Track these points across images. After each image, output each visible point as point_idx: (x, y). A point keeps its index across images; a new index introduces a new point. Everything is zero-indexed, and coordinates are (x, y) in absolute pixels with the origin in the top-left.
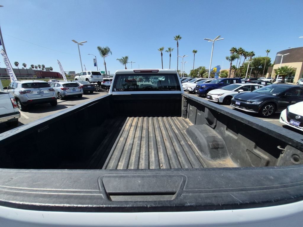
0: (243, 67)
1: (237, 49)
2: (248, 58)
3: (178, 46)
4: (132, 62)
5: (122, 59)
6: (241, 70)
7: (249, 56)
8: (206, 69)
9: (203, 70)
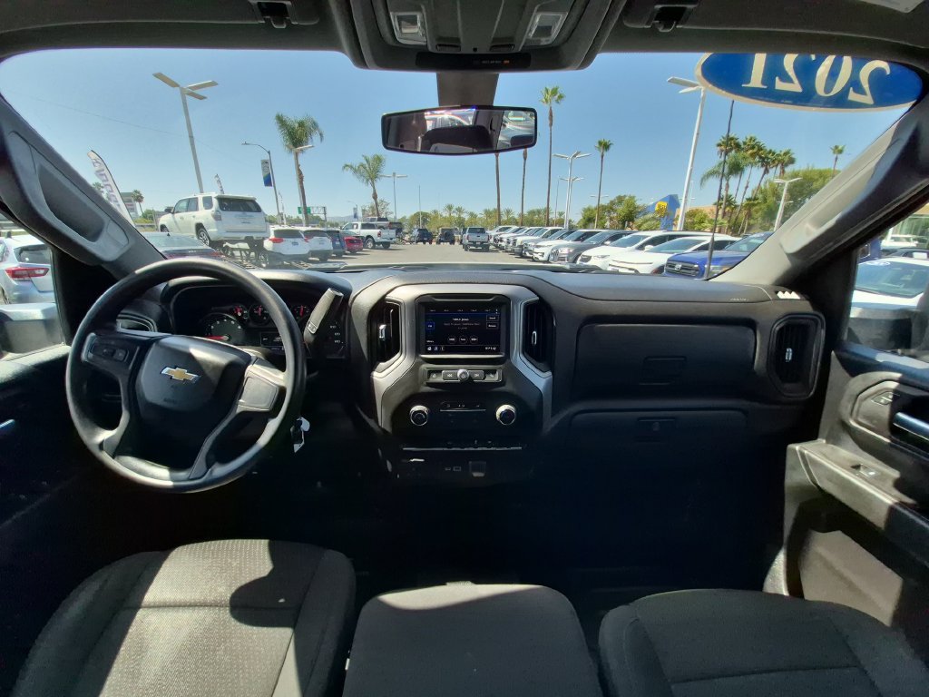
0: (755, 199)
1: (740, 141)
2: (774, 172)
3: (551, 125)
4: (394, 174)
5: (362, 165)
6: (749, 210)
7: (777, 166)
8: (638, 203)
9: (628, 206)
